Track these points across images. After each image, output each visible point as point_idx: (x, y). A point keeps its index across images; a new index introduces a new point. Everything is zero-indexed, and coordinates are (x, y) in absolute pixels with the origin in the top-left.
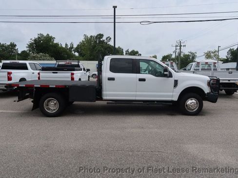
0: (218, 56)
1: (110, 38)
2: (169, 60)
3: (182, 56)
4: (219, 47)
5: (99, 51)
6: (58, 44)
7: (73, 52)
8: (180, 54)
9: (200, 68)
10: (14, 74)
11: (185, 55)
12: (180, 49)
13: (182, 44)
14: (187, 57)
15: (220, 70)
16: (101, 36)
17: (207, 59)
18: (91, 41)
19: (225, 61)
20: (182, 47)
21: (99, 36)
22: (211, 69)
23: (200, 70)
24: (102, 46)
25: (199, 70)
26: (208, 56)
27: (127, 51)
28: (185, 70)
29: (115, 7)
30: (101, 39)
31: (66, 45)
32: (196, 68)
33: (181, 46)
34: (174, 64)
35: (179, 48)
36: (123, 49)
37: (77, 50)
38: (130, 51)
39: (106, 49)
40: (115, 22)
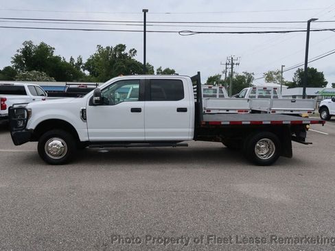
0: (282, 78)
1: (136, 51)
2: (217, 83)
3: (234, 77)
4: (283, 66)
5: (120, 68)
6: (60, 58)
7: (82, 70)
8: (231, 75)
9: (257, 95)
10: (10, 101)
11: (238, 77)
12: (232, 68)
13: (235, 62)
14: (241, 79)
15: (282, 98)
16: (122, 47)
17: (268, 82)
18: (108, 55)
19: (292, 85)
20: (234, 66)
21: (119, 48)
22: (270, 97)
23: (257, 97)
24: (124, 62)
25: (255, 97)
26: (269, 78)
27: (160, 69)
28: (238, 97)
29: (145, 11)
30: (123, 53)
31: (72, 59)
32: (251, 95)
33: (232, 64)
34: (224, 89)
35: (230, 66)
36: (153, 67)
37: (87, 67)
38: (163, 70)
39: (129, 66)
40: (145, 31)
